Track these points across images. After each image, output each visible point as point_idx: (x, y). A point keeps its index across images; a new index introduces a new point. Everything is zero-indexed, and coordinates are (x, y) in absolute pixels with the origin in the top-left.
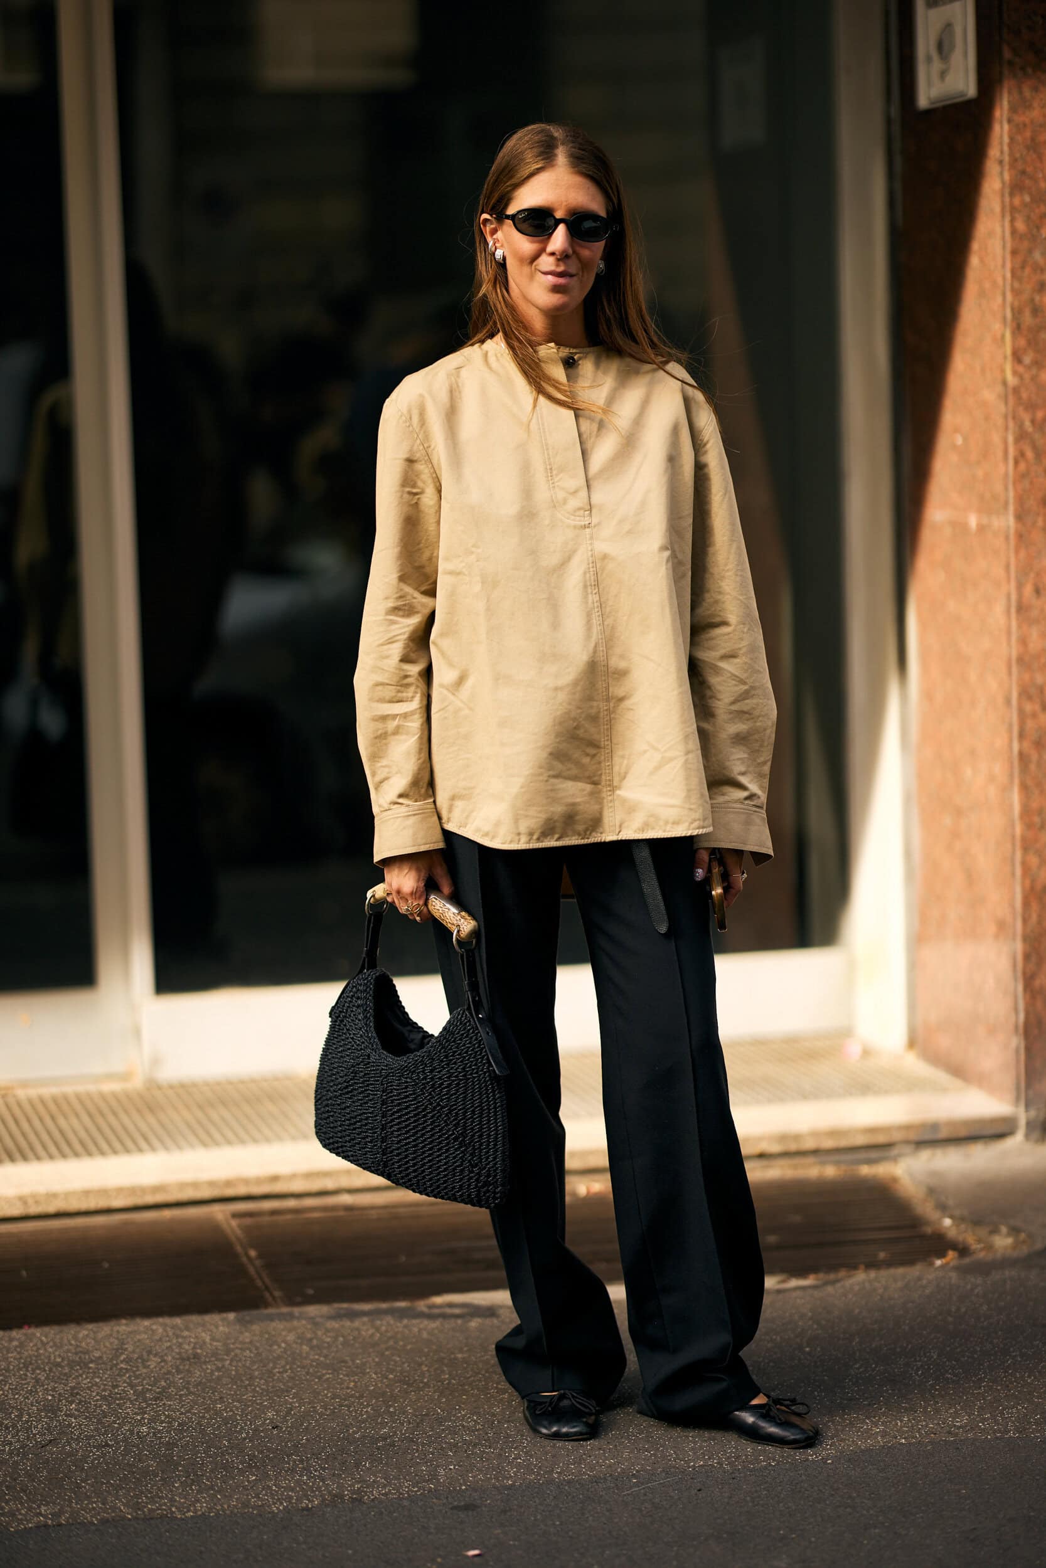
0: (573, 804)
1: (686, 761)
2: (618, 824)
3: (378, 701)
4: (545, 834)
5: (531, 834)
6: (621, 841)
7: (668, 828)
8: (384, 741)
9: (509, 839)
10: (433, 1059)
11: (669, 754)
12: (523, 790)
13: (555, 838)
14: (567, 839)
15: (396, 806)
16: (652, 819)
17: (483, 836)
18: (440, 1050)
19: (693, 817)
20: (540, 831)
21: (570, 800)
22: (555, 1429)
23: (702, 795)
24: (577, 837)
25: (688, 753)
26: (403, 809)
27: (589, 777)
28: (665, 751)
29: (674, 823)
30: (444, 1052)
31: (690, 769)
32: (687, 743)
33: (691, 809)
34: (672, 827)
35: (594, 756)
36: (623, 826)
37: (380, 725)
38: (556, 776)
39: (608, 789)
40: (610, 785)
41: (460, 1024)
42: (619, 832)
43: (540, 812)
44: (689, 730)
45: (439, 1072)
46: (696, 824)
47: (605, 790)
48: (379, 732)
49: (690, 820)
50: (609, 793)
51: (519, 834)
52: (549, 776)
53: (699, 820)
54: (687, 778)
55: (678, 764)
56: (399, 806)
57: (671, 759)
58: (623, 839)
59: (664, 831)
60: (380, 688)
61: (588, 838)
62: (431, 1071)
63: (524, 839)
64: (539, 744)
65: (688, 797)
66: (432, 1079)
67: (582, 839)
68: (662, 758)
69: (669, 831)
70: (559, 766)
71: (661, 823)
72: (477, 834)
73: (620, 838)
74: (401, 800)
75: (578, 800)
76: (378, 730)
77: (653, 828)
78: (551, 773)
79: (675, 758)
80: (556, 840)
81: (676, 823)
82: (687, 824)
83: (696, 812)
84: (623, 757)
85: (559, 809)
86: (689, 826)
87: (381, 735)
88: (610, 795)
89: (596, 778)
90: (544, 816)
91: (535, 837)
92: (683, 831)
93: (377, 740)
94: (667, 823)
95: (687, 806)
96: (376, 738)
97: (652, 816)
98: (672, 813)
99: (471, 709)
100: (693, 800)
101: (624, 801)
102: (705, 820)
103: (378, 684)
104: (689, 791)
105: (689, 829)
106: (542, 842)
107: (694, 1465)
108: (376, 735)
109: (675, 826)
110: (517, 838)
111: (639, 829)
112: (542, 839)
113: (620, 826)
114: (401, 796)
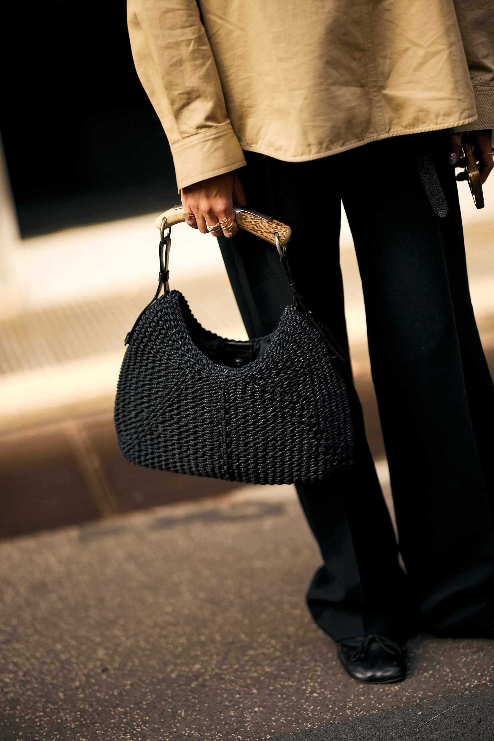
0: (351, 109)
1: (450, 53)
2: (387, 122)
3: (170, 29)
4: (332, 142)
5: (320, 143)
6: (393, 138)
7: (440, 120)
8: (180, 68)
9: (300, 151)
10: (277, 363)
11: (432, 49)
12: (308, 101)
13: (340, 145)
14: (348, 143)
15: (203, 130)
16: (421, 114)
17: (276, 150)
18: (283, 353)
19: (463, 107)
20: (327, 139)
21: (347, 106)
22: (369, 674)
23: (468, 85)
24: (355, 140)
25: (450, 45)
26: (212, 131)
27: (358, 81)
28: (429, 46)
29: (445, 115)
30: (287, 354)
31: (455, 61)
32: (448, 36)
33: (460, 100)
34: (443, 120)
35: (360, 60)
36: (393, 123)
37: (175, 52)
38: (334, 84)
39: (375, 89)
40: (375, 86)
41: (297, 324)
42: (390, 130)
43: (326, 120)
44: (450, 23)
45: (285, 373)
46: (466, 114)
47: (372, 91)
48: (175, 59)
49: (460, 111)
50: (376, 94)
51: (309, 145)
52: (329, 85)
53: (468, 109)
54: (453, 70)
55: (443, 57)
56: (207, 129)
57: (435, 54)
58: (394, 135)
59: (436, 124)
60: (170, 15)
61: (363, 140)
62: (278, 374)
63: (314, 149)
64: (316, 54)
65: (456, 89)
66: (280, 380)
67: (360, 141)
68: (426, 53)
69: (441, 124)
70: (334, 73)
71: (432, 116)
72: (270, 149)
73: (391, 135)
74: (209, 123)
75: (353, 104)
76: (172, 58)
77: (424, 122)
78: (330, 81)
79: (439, 52)
80: (342, 146)
81: (447, 115)
82: (457, 115)
83: (464, 102)
84: (385, 57)
85: (341, 115)
86: (460, 116)
87: (177, 61)
88: (376, 96)
89: (363, 81)
90: (329, 124)
91: (324, 146)
92: (455, 122)
93: (173, 68)
94: (437, 116)
95: (456, 97)
96: (171, 66)
97: (421, 111)
98: (442, 106)
99: (242, 29)
100: (461, 91)
101: (389, 100)
102: (472, 108)
103: (168, 11)
104: (456, 82)
105: (460, 120)
106: (330, 149)
107: (469, 686)
108: (171, 63)
109: (446, 118)
110: (308, 149)
111: (410, 125)
112: (330, 146)
113: (390, 123)
114: (208, 118)
